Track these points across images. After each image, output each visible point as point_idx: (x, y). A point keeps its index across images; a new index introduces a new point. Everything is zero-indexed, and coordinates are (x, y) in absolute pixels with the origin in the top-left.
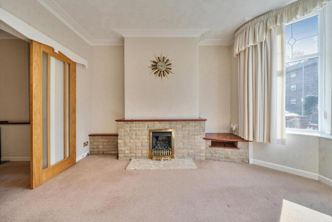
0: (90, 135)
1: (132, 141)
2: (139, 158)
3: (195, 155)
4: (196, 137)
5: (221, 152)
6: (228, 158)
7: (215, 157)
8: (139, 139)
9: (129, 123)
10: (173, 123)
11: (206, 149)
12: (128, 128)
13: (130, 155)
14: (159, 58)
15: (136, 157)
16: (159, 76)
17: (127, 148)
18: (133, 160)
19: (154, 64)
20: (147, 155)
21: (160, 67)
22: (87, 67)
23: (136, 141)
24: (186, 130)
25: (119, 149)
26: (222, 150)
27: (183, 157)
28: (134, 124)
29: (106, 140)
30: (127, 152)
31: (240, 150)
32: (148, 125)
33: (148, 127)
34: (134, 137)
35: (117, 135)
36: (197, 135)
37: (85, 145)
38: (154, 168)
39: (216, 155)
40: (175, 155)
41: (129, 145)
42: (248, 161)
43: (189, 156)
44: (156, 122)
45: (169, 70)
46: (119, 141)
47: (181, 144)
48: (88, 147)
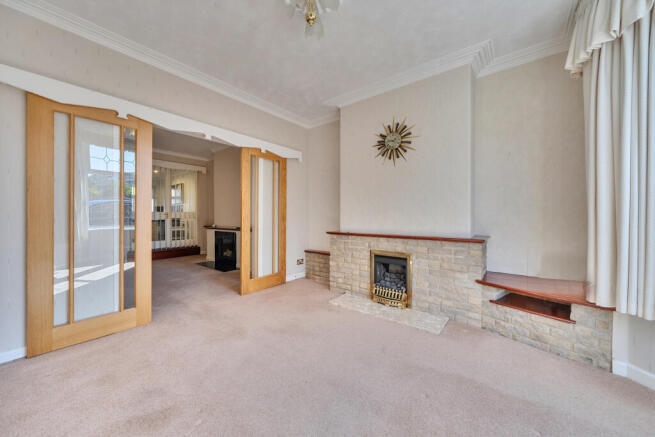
0: (306, 251)
1: (346, 265)
2: (357, 293)
3: (456, 313)
4: (458, 275)
5: (519, 320)
6: (537, 338)
7: (504, 327)
8: (356, 264)
9: (343, 236)
10: (411, 241)
11: (483, 305)
12: (342, 246)
13: (344, 286)
14: (389, 127)
15: (352, 291)
16: (390, 158)
17: (340, 275)
18: (348, 294)
19: (381, 139)
20: (368, 292)
21: (391, 144)
22: (301, 160)
23: (353, 266)
24: (436, 259)
25: (332, 274)
26: (521, 317)
27: (429, 310)
28: (351, 239)
29: (323, 261)
30: (340, 280)
31: (578, 328)
32: (369, 243)
33: (369, 246)
34: (349, 259)
35: (328, 254)
36: (460, 272)
37: (300, 262)
38: (365, 311)
39: (507, 325)
40: (414, 303)
41: (343, 270)
42: (608, 365)
43: (442, 311)
44: (382, 239)
45: (406, 145)
46: (331, 263)
47: (427, 284)
48: (303, 266)
